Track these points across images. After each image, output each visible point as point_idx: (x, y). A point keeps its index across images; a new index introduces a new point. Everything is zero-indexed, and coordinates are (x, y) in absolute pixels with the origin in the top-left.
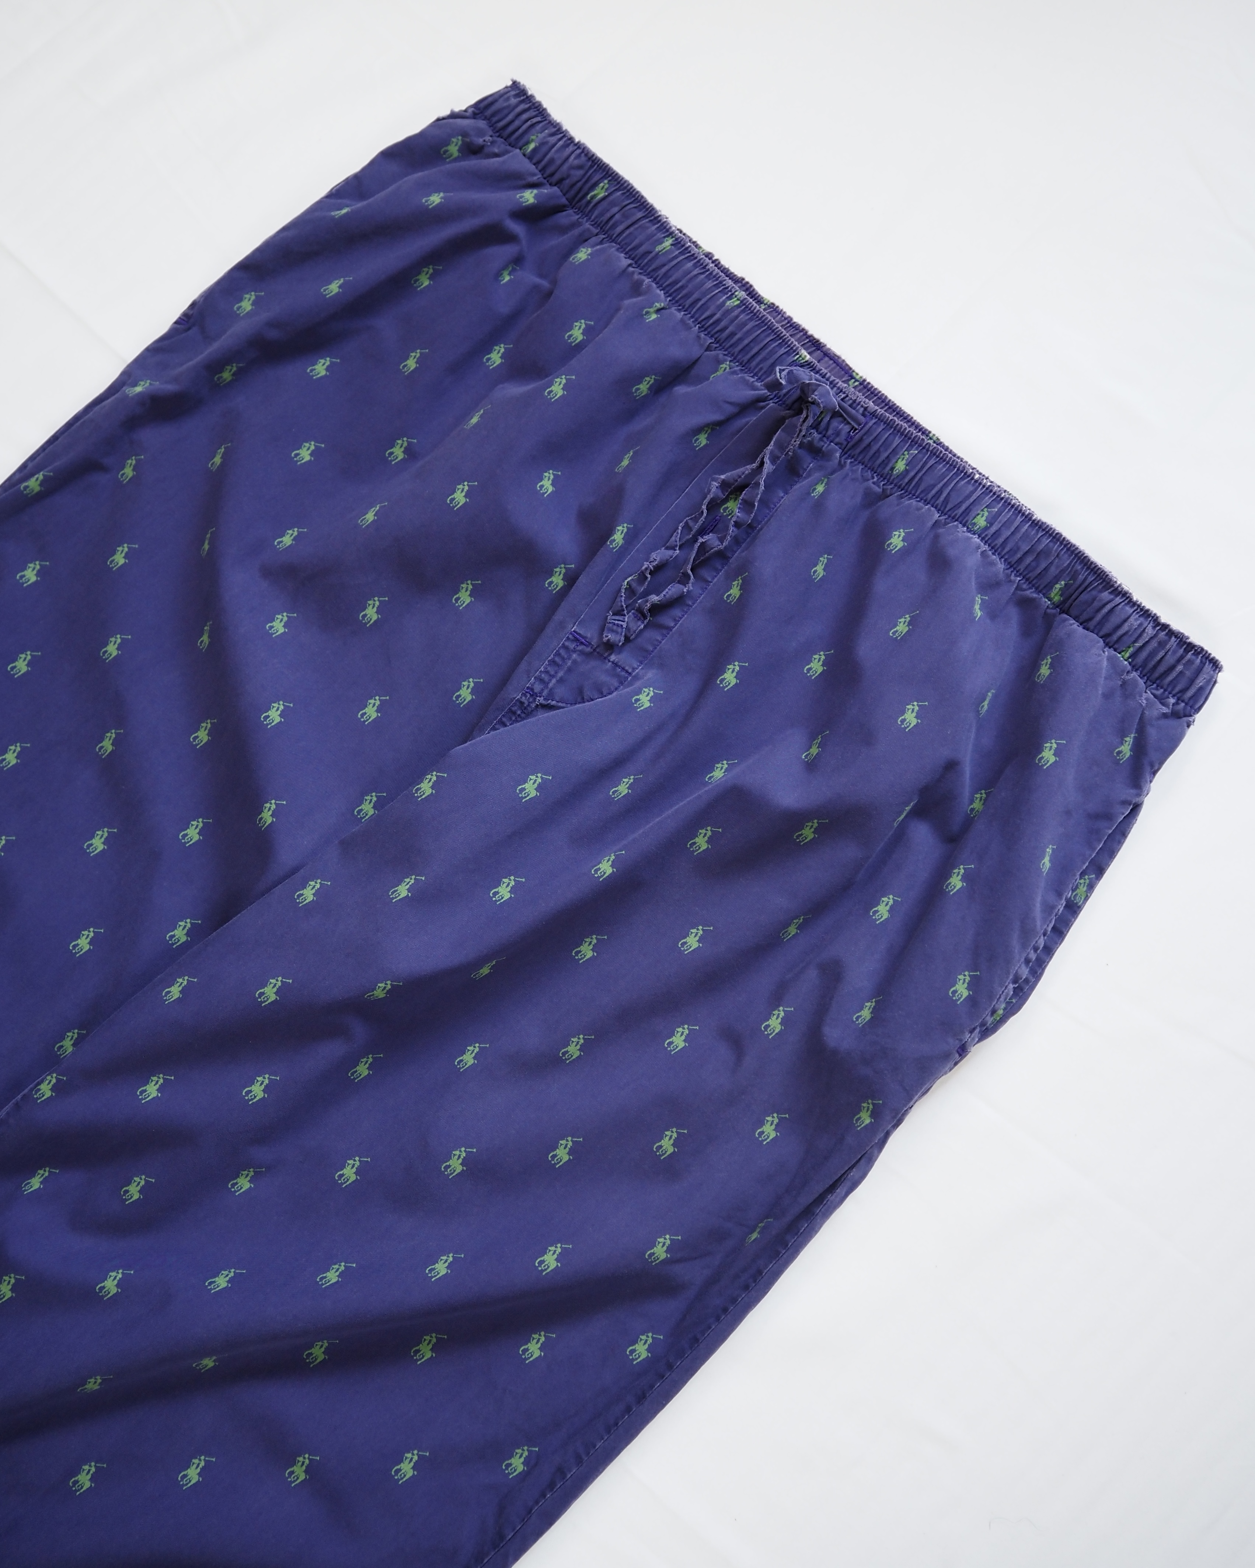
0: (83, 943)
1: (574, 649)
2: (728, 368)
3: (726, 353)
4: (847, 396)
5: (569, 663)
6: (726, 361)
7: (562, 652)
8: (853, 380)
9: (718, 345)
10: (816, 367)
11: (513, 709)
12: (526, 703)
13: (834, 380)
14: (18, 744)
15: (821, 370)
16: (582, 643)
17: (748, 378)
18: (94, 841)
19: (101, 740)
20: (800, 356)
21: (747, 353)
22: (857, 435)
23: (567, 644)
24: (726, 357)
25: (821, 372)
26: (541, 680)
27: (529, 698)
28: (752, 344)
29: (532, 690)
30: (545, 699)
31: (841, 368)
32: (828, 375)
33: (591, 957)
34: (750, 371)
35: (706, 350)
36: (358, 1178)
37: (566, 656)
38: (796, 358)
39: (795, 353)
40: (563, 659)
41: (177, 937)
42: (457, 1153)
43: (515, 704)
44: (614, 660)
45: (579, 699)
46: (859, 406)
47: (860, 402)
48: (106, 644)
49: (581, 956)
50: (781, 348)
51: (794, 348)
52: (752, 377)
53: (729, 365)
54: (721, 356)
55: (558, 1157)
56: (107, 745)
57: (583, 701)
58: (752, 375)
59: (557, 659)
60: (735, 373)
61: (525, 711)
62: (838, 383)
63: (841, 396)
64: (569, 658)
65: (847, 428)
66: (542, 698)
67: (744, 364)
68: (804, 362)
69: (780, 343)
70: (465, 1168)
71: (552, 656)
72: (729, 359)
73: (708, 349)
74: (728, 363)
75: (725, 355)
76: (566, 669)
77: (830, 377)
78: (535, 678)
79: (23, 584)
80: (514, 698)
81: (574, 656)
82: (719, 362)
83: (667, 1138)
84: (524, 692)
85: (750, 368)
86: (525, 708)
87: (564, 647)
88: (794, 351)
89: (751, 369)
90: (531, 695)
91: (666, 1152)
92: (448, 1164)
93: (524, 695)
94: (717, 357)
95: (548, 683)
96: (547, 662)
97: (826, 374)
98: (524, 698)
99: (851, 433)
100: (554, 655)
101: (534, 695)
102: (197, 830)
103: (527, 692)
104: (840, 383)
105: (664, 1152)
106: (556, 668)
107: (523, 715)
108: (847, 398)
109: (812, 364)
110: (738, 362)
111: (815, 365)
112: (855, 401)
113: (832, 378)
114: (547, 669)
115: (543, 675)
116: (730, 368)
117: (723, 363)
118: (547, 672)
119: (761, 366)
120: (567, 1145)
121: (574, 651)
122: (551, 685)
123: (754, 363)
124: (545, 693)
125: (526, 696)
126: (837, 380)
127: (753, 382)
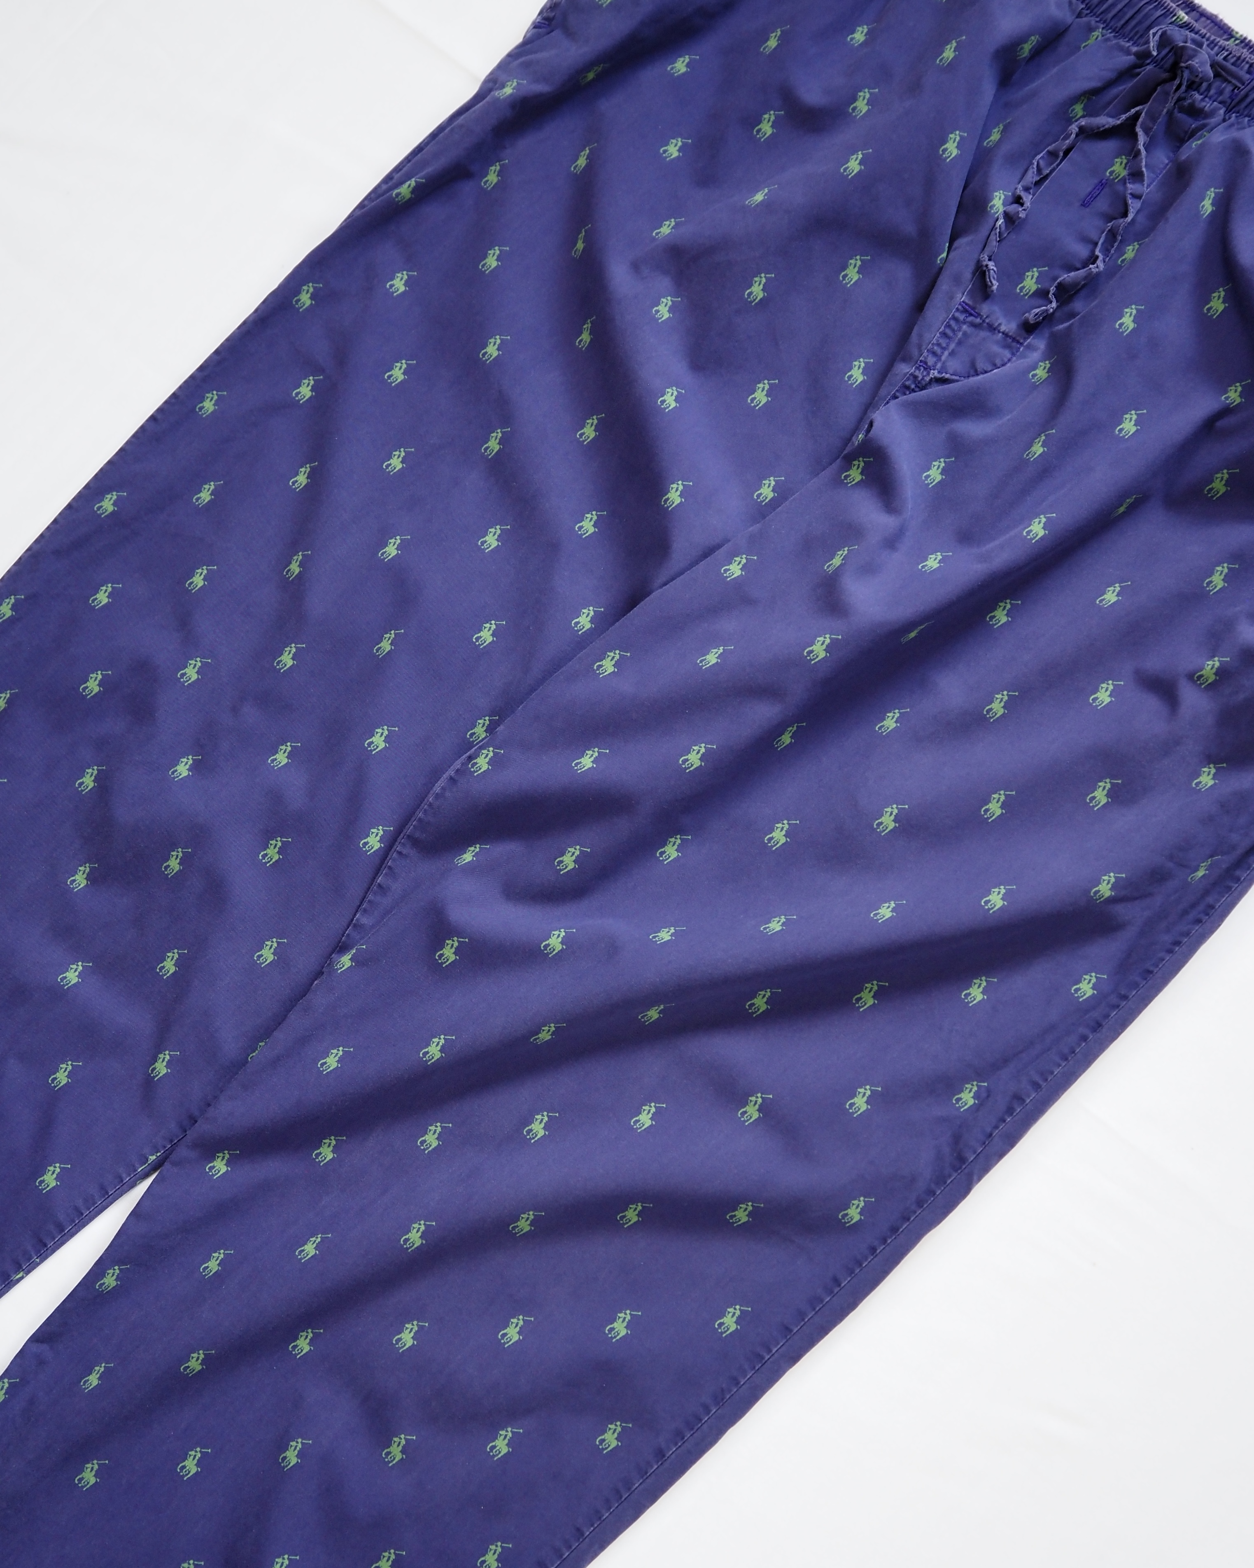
0: (486, 635)
1: (964, 320)
2: (1100, 36)
3: (1098, 19)
4: (1230, 53)
5: (960, 334)
6: (1099, 29)
7: (953, 323)
8: (1233, 39)
9: (1088, 11)
10: (1195, 27)
11: (907, 383)
12: (920, 378)
13: (1215, 40)
14: (402, 450)
15: (1200, 30)
16: (971, 315)
17: (1123, 43)
18: (487, 538)
19: (487, 440)
20: (1178, 18)
21: (1120, 20)
22: (1242, 92)
23: (957, 315)
24: (1099, 24)
25: (1201, 32)
26: (934, 354)
27: (923, 372)
28: (1125, 9)
29: (926, 363)
30: (939, 372)
31: (1219, 27)
32: (1208, 35)
33: (1005, 623)
34: (1124, 36)
35: (1077, 17)
36: (788, 840)
37: (956, 328)
38: (1174, 19)
39: (1172, 15)
40: (953, 331)
41: (582, 624)
42: (889, 809)
43: (908, 379)
44: (1005, 331)
45: (972, 372)
46: (1244, 63)
47: (1245, 58)
48: (485, 346)
49: (995, 621)
50: (1157, 10)
51: (1171, 10)
52: (1128, 41)
53: (1101, 33)
54: (1093, 23)
55: (991, 811)
56: (493, 445)
57: (977, 374)
58: (1127, 39)
59: (948, 331)
60: (1108, 40)
61: (919, 385)
62: (1219, 42)
63: (1224, 53)
64: (960, 329)
65: (1231, 88)
66: (936, 371)
67: (1117, 29)
68: (1182, 24)
69: (1156, 6)
70: (897, 825)
71: (943, 327)
72: (1102, 26)
73: (1079, 16)
74: (1100, 30)
75: (1097, 22)
76: (956, 341)
77: (1210, 37)
78: (928, 350)
79: (393, 293)
80: (908, 372)
81: (965, 327)
82: (1091, 29)
83: (1101, 789)
84: (917, 365)
85: (1124, 34)
86: (919, 382)
87: (955, 318)
88: (1171, 13)
89: (1126, 35)
90: (925, 369)
91: (1099, 803)
92: (880, 821)
93: (918, 368)
94: (1089, 23)
95: (941, 356)
96: (938, 334)
97: (1206, 34)
98: (917, 371)
99: (1236, 91)
100: (944, 327)
101: (927, 369)
102: (592, 523)
103: (920, 366)
104: (1222, 42)
105: (1097, 802)
106: (948, 341)
107: (917, 389)
108: (1231, 56)
109: (1191, 25)
110: (1111, 28)
111: (1194, 26)
112: (1239, 58)
113: (1213, 38)
114: (938, 341)
115: (935, 348)
116: (1103, 36)
117: (1094, 31)
118: (939, 345)
119: (1137, 29)
120: (999, 799)
121: (964, 322)
122: (943, 358)
123: (1129, 27)
124: (939, 366)
125: (920, 370)
126: (1218, 39)
127: (1129, 46)
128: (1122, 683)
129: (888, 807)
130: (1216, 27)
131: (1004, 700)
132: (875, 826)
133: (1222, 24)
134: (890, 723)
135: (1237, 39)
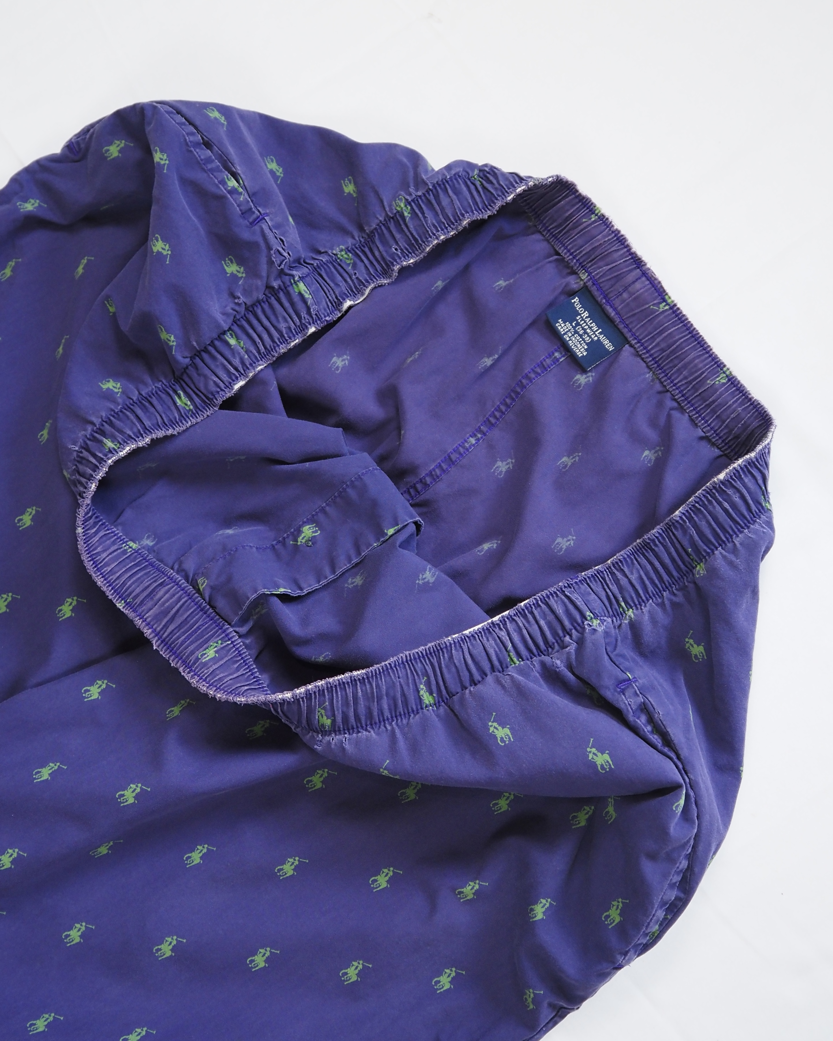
128: (401, 872)
129: (169, 937)
130: (653, 289)
131: (295, 864)
132: (154, 951)
133: (659, 286)
134: (196, 857)
135: (667, 304)
